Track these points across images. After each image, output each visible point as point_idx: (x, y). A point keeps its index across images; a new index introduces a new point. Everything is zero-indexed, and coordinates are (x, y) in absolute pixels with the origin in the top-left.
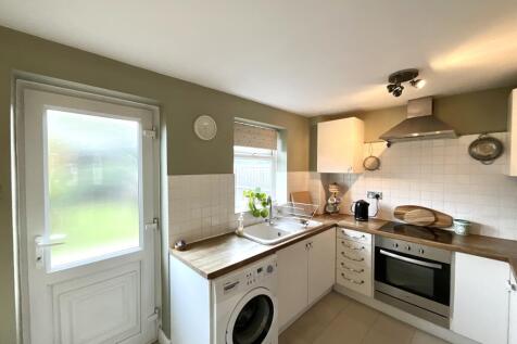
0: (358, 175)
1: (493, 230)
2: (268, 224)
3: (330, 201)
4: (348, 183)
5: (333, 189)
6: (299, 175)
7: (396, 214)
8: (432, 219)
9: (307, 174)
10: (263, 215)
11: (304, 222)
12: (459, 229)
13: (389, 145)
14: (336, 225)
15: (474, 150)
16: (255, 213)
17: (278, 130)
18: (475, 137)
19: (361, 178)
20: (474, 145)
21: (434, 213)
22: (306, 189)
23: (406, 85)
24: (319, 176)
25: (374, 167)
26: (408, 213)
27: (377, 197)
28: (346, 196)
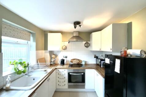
0: (61, 51)
1: (88, 62)
2: (27, 76)
3: (52, 60)
4: (57, 54)
5: (53, 56)
6: (40, 52)
7: (71, 62)
8: (79, 61)
9: (44, 51)
10: (24, 72)
11: (45, 71)
12: (83, 63)
13: (69, 43)
14: (56, 69)
15: (86, 45)
16: (18, 72)
17: (31, 33)
18: (85, 42)
19: (61, 52)
20: (85, 44)
21: (79, 60)
22: (43, 57)
23: (78, 26)
24: (48, 52)
25: (65, 49)
26: (74, 61)
27: (66, 57)
28: (57, 58)
